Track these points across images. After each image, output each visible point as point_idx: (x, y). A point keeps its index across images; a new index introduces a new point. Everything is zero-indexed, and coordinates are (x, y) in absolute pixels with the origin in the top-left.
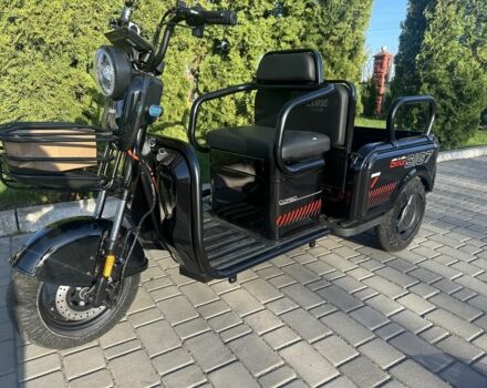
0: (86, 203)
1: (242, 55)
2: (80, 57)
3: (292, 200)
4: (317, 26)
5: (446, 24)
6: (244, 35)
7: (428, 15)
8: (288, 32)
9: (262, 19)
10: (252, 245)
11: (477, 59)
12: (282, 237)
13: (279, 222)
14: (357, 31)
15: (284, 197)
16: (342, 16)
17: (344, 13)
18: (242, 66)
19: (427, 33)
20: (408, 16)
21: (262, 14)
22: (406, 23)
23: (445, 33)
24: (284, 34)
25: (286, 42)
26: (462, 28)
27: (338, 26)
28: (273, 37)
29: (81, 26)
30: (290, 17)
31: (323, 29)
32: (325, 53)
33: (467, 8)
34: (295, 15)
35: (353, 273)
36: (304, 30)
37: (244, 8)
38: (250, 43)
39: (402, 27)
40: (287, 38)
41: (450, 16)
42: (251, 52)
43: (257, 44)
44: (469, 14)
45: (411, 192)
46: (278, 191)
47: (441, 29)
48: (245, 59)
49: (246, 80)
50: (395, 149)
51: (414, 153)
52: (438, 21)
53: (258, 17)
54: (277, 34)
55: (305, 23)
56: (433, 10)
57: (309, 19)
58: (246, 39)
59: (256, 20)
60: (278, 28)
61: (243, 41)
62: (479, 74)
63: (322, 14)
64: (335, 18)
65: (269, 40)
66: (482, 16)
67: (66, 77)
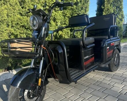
0: (12, 71)
1: (54, 22)
2: (10, 24)
3: (87, 57)
4: (75, 12)
5: (108, 9)
6: (54, 16)
7: (103, 8)
8: (67, 14)
10: (78, 72)
11: (118, 18)
12: (86, 69)
13: (85, 64)
14: (87, 12)
15: (85, 56)
16: (82, 8)
17: (83, 7)
18: (55, 25)
19: (103, 12)
20: (97, 8)
22: (97, 10)
23: (108, 12)
24: (66, 15)
25: (67, 17)
26: (113, 10)
27: (81, 11)
28: (63, 16)
29: (10, 14)
30: (67, 10)
31: (77, 12)
33: (113, 5)
35: (105, 79)
36: (72, 13)
38: (57, 18)
39: (96, 11)
40: (67, 16)
41: (109, 7)
42: (57, 21)
43: (58, 18)
44: (114, 6)
45: (116, 53)
46: (83, 55)
47: (107, 11)
48: (55, 23)
49: (56, 29)
50: (111, 40)
51: (116, 41)
52: (106, 9)
54: (64, 15)
55: (72, 11)
56: (104, 6)
57: (73, 10)
58: (55, 17)
59: (57, 11)
60: (64, 13)
61: (54, 18)
62: (120, 22)
63: (76, 8)
64: (80, 9)
65: (62, 16)
66: (117, 7)
67: (5, 30)
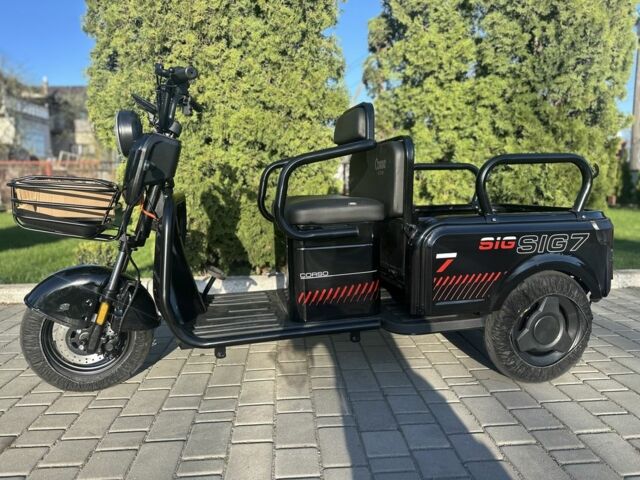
1: (429, 128)
3: (320, 275)
4: (528, 83)
6: (431, 103)
8: (486, 94)
9: (455, 83)
18: (430, 139)
21: (453, 77)
25: (484, 106)
27: (558, 79)
28: (468, 103)
30: (491, 76)
31: (539, 83)
32: (543, 116)
34: (497, 74)
37: (432, 72)
40: (486, 102)
48: (434, 131)
53: (450, 81)
54: (471, 99)
55: (512, 81)
57: (516, 76)
59: (447, 85)
63: (533, 67)
64: (550, 71)
65: (463, 106)
